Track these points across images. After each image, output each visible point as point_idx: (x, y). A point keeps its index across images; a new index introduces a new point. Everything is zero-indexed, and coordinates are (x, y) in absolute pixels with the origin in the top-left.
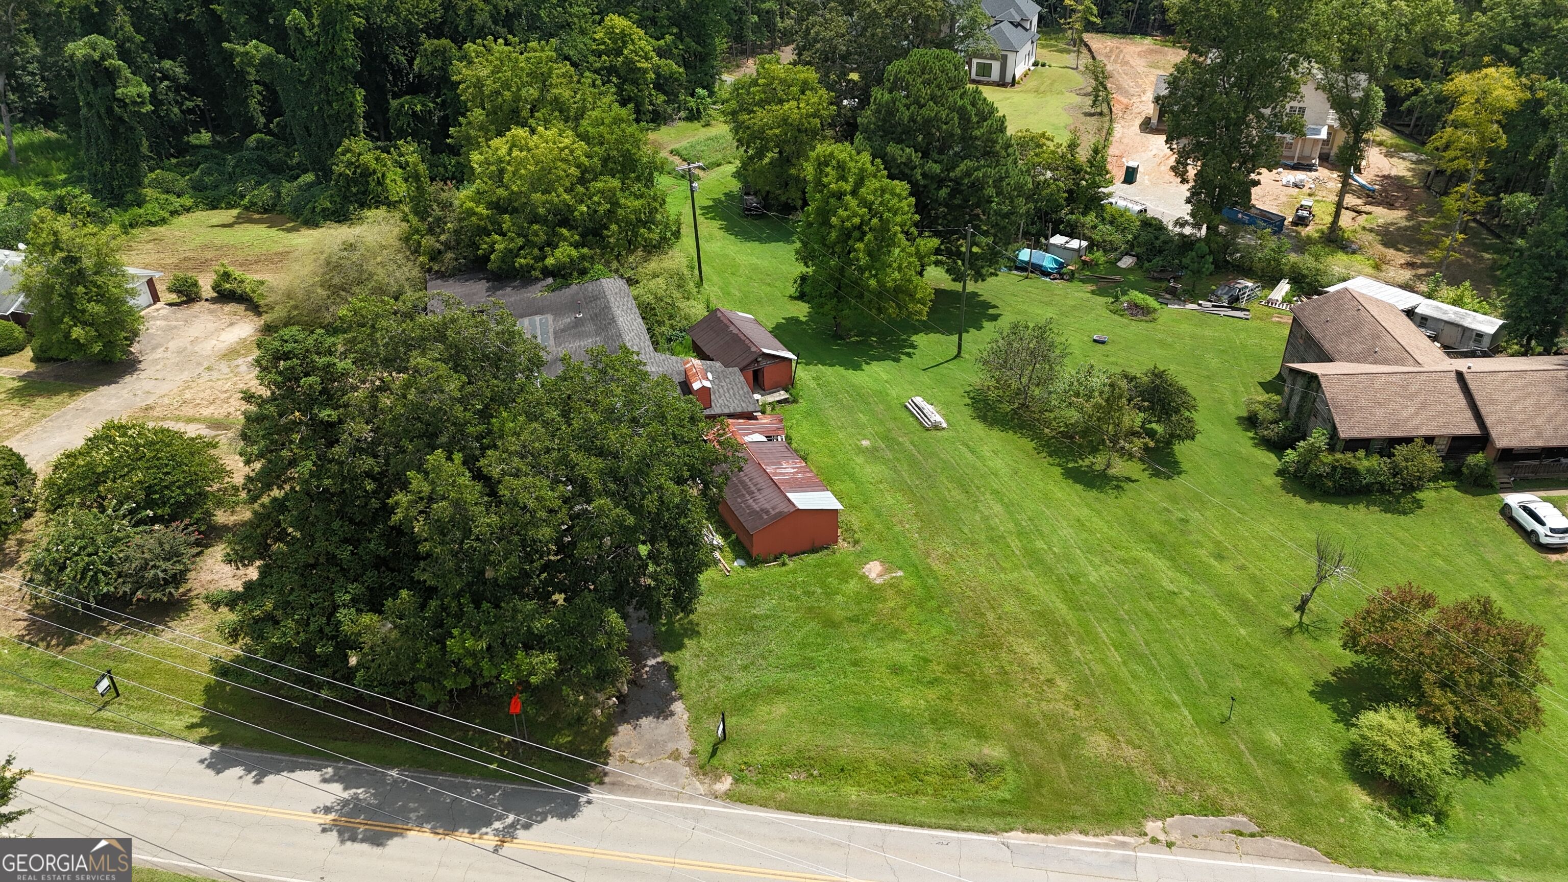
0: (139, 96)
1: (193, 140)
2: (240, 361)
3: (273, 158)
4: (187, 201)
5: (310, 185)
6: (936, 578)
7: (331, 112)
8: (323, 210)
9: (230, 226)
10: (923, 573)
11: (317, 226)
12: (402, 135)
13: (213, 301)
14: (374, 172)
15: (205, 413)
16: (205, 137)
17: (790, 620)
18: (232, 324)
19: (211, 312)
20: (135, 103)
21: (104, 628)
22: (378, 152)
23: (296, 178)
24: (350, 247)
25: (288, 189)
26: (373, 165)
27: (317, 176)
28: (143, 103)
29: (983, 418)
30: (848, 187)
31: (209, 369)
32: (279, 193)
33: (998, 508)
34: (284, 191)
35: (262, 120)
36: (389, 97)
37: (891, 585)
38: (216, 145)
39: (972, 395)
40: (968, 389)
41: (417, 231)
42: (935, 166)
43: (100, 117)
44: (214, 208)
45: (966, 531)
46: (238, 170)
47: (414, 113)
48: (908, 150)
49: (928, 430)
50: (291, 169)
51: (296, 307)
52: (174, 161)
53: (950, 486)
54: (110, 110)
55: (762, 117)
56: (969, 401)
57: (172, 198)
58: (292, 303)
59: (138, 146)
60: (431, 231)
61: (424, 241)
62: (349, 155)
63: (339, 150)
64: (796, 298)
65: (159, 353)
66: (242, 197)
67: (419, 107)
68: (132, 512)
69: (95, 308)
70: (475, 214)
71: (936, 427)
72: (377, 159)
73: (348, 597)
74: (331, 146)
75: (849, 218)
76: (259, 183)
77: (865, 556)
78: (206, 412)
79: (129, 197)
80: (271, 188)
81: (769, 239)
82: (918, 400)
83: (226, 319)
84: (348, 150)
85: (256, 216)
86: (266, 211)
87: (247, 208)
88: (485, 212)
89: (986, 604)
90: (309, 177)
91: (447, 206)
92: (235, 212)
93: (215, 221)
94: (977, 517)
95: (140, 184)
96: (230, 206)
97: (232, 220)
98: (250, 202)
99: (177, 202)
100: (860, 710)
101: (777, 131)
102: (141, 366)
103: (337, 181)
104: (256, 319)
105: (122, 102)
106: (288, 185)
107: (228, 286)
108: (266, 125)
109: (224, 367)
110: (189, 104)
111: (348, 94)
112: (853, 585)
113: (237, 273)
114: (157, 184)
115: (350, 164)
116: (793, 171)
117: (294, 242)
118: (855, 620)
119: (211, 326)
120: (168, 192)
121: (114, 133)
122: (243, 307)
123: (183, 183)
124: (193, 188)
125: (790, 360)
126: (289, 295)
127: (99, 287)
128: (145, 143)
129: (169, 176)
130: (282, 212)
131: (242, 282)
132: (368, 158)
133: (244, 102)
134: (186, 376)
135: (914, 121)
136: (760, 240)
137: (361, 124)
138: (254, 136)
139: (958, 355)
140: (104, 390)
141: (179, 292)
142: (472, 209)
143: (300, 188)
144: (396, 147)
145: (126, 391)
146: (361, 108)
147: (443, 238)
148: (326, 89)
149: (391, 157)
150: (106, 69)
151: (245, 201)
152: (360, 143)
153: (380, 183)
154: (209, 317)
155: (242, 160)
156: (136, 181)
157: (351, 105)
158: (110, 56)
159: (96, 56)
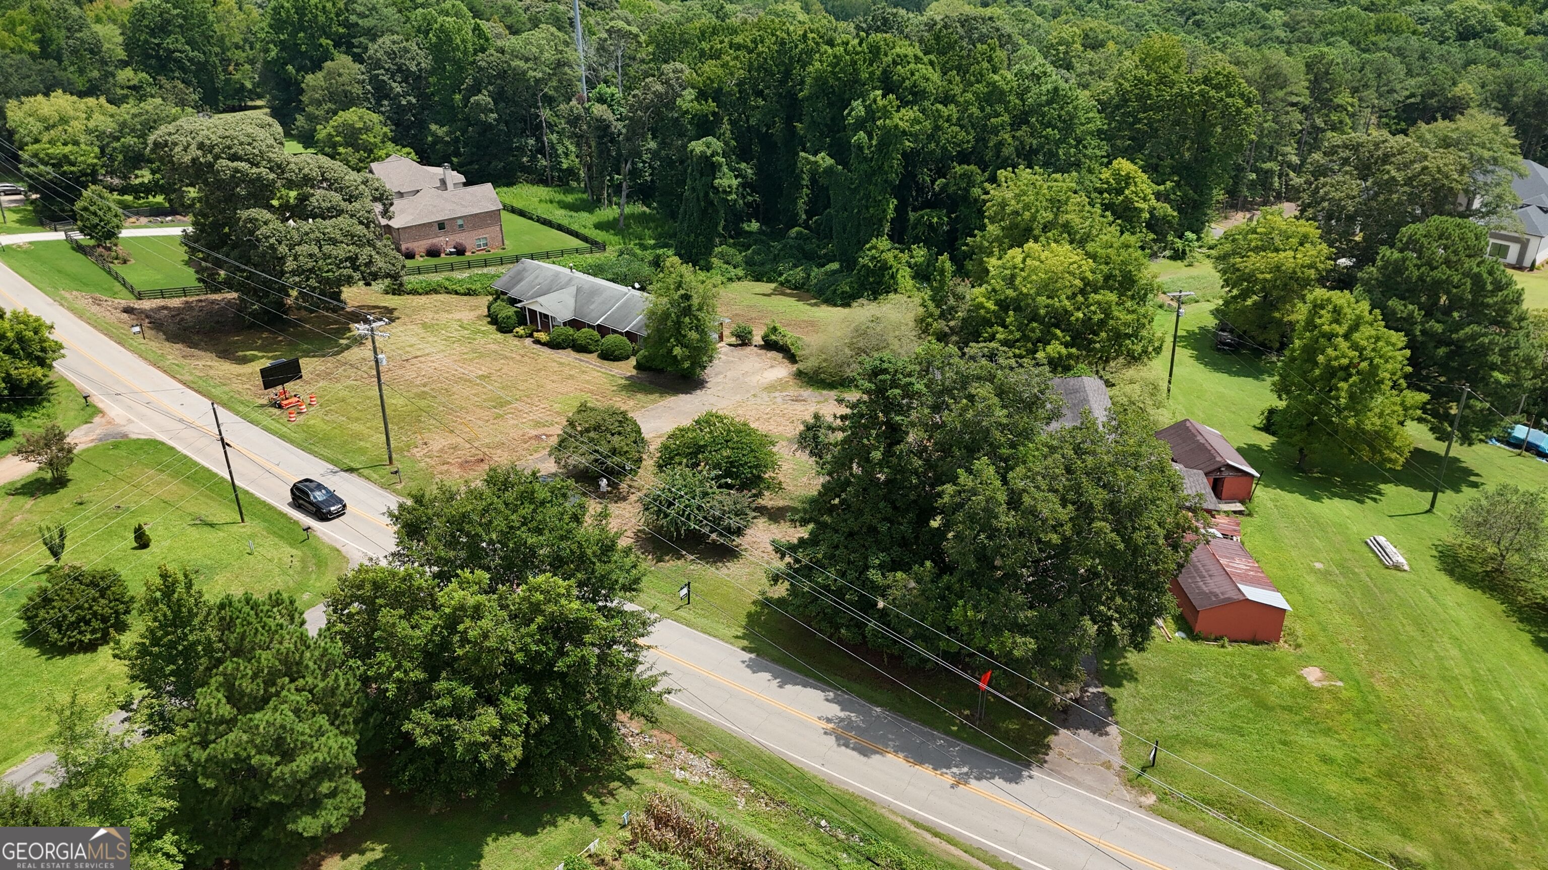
0: (729, 187)
1: (745, 226)
2: (777, 394)
3: (807, 247)
4: (740, 272)
5: (834, 272)
6: (1378, 697)
7: (867, 215)
8: (843, 293)
9: (769, 295)
10: (1365, 689)
11: (835, 305)
12: (917, 240)
13: (761, 347)
14: (891, 267)
16: (754, 226)
17: (1224, 693)
18: (772, 367)
19: (758, 355)
20: (725, 192)
21: (683, 556)
22: (897, 252)
23: (823, 266)
24: (876, 320)
25: (816, 272)
26: (891, 261)
27: (841, 266)
28: (730, 192)
29: (1451, 572)
30: (1341, 330)
31: (754, 396)
32: (809, 275)
33: (1454, 652)
34: (813, 274)
35: (804, 217)
36: (910, 209)
37: (1329, 691)
38: (761, 232)
39: (1440, 549)
40: (1437, 543)
41: (931, 315)
42: (1437, 325)
43: (698, 199)
44: (758, 280)
45: (1416, 663)
46: (782, 253)
47: (931, 224)
48: (1411, 307)
49: (1387, 568)
50: (820, 257)
51: (825, 360)
52: (732, 241)
53: (1404, 621)
54: (706, 194)
55: (1255, 262)
56: (1436, 554)
57: (731, 268)
58: (824, 356)
59: (717, 224)
60: (942, 316)
61: (935, 324)
62: (874, 251)
63: (867, 246)
64: (1259, 429)
65: (720, 378)
66: (781, 275)
67: (935, 220)
68: (717, 478)
69: (694, 335)
70: (984, 307)
71: (1397, 567)
72: (895, 257)
73: (877, 562)
74: (859, 242)
75: (1337, 358)
76: (795, 266)
77: (1307, 660)
79: (702, 263)
80: (804, 270)
81: (1238, 374)
82: (1382, 539)
83: (769, 362)
84: (874, 247)
85: (788, 291)
86: (796, 288)
87: (782, 284)
88: (993, 307)
89: (1428, 731)
90: (835, 266)
91: (960, 298)
92: (773, 285)
93: (757, 290)
94: (1431, 655)
95: (710, 254)
96: (770, 281)
97: (770, 292)
98: (786, 279)
99: (733, 272)
100: (1284, 780)
101: (1268, 276)
102: (708, 385)
103: (859, 271)
104: (790, 366)
105: (716, 190)
106: (816, 270)
107: (774, 337)
108: (806, 221)
109: (765, 395)
110: (750, 198)
111: (884, 202)
112: (1289, 681)
113: (781, 329)
114: (722, 256)
115: (873, 258)
116: (1277, 315)
117: (817, 315)
118: (1289, 709)
119: (757, 365)
120: (728, 263)
121: (704, 212)
122: (781, 355)
123: (739, 258)
124: (746, 263)
125: (1253, 476)
126: (822, 351)
127: (698, 320)
128: (722, 223)
129: (732, 251)
130: (808, 291)
131: (784, 336)
132: (889, 256)
133: (794, 202)
134: (738, 398)
135: (1424, 281)
136: (1230, 373)
137: (887, 228)
138: (797, 229)
139: (1429, 511)
140: (682, 397)
141: (738, 336)
142: (982, 303)
143: (826, 273)
144: (910, 250)
146: (891, 214)
147: (952, 323)
148: (867, 196)
149: (905, 257)
150: (713, 163)
151: (782, 278)
152: (884, 243)
153: (893, 277)
154: (756, 359)
155: (785, 246)
156: (709, 251)
157: (884, 211)
158: (718, 154)
159: (709, 152)
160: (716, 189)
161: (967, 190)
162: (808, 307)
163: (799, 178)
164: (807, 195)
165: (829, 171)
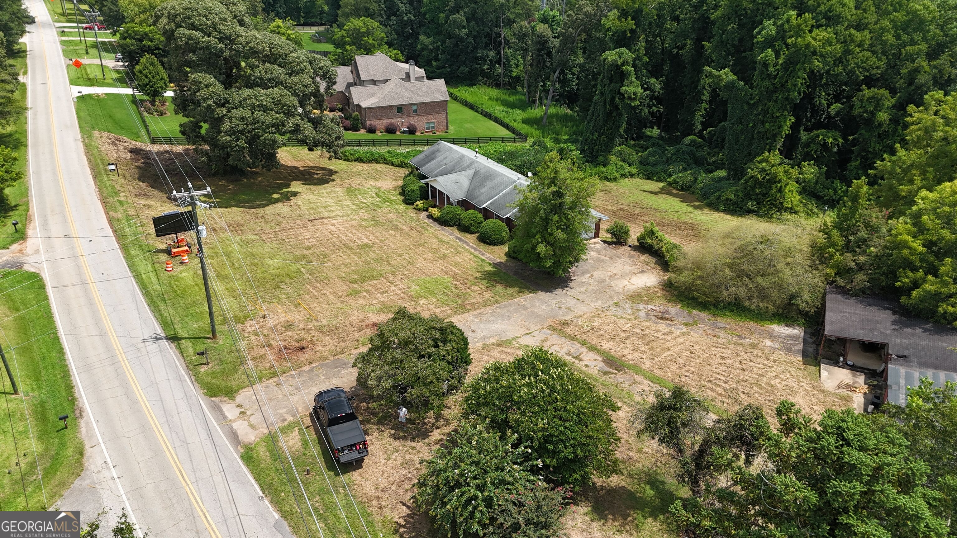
0: (634, 94)
1: (648, 132)
2: (641, 306)
3: (698, 154)
4: (634, 170)
5: (721, 179)
9: (655, 193)
11: (717, 210)
13: (634, 248)
15: (605, 347)
16: (655, 132)
18: (642, 272)
19: (631, 257)
20: (630, 98)
22: (787, 167)
23: (711, 172)
25: (703, 177)
26: (781, 175)
27: (729, 174)
28: (635, 99)
31: (617, 304)
32: (696, 179)
34: (700, 178)
35: (700, 127)
36: (802, 128)
38: (660, 137)
41: (834, 245)
43: (605, 102)
44: (649, 178)
46: (674, 157)
47: (825, 143)
50: (708, 164)
52: (633, 142)
54: (613, 99)
57: (626, 166)
59: (619, 127)
60: (847, 247)
61: (837, 257)
62: (764, 164)
63: (759, 159)
65: (585, 278)
66: (670, 176)
67: (831, 140)
76: (685, 169)
78: (607, 346)
79: (601, 159)
80: (693, 174)
83: (640, 267)
84: (765, 160)
85: (675, 191)
86: (682, 189)
87: (670, 184)
88: (921, 249)
90: (722, 173)
92: (661, 185)
93: (647, 188)
95: (609, 152)
96: (659, 180)
97: (658, 190)
98: (674, 180)
99: (627, 169)
102: (571, 284)
104: (662, 274)
106: (704, 175)
107: (649, 241)
108: (701, 132)
109: (628, 306)
110: (655, 109)
111: (782, 118)
113: (659, 233)
114: (620, 155)
115: (763, 170)
117: (699, 219)
119: (627, 268)
120: (624, 161)
121: (609, 114)
122: (654, 260)
123: (635, 157)
124: (641, 162)
128: (624, 126)
129: (629, 151)
130: (693, 193)
131: (661, 241)
132: (780, 171)
133: (693, 113)
134: (598, 304)
138: (691, 137)
140: (541, 294)
141: (614, 235)
142: (906, 242)
143: (713, 179)
145: (554, 302)
148: (765, 112)
149: (795, 172)
150: (622, 71)
151: (671, 179)
152: (775, 157)
153: (780, 190)
154: (628, 261)
155: (678, 151)
156: (608, 150)
157: (780, 127)
158: (628, 64)
159: (620, 62)
160: (623, 95)
161: (873, 114)
162: (690, 209)
163: (700, 93)
164: (705, 109)
165: (730, 86)
